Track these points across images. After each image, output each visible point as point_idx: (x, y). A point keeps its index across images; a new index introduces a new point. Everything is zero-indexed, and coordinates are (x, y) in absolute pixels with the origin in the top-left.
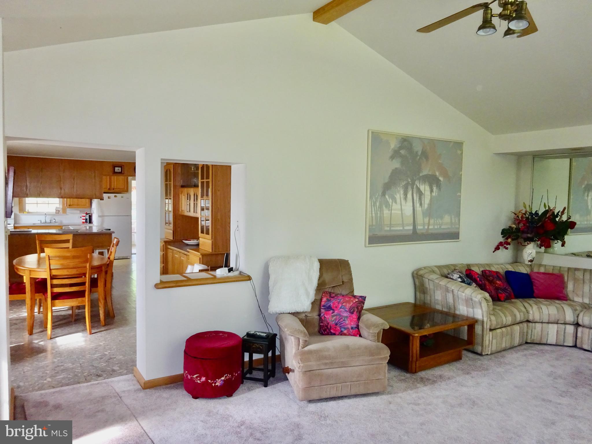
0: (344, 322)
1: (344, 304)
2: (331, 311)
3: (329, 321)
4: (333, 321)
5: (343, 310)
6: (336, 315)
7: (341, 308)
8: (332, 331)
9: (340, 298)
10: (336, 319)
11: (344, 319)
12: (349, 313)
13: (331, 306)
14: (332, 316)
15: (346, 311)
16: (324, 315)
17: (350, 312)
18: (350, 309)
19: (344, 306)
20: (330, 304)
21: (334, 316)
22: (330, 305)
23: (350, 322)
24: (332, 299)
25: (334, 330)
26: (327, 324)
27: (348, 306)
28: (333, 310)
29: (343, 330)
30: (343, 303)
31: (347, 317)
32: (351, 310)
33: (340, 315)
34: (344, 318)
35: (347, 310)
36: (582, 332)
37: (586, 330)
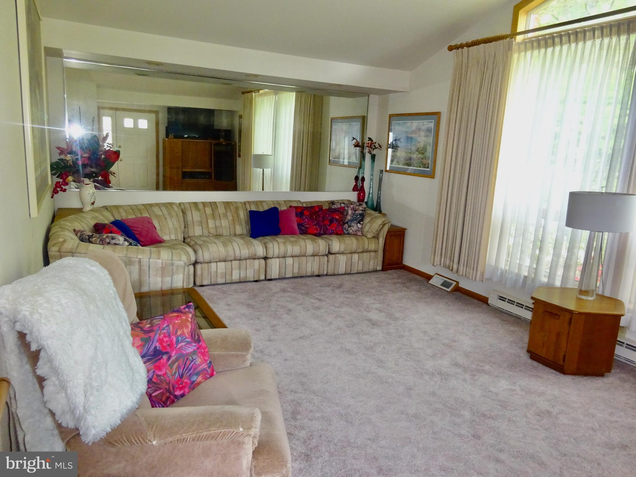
0: (192, 363)
1: (179, 333)
2: (165, 357)
3: (169, 377)
4: (175, 373)
5: (183, 344)
6: (176, 360)
7: (178, 342)
8: (178, 393)
9: (165, 326)
10: (179, 367)
11: (192, 358)
12: (194, 345)
13: (158, 348)
14: (169, 365)
15: (189, 343)
16: (154, 372)
17: (195, 342)
18: (193, 336)
19: (180, 335)
20: (153, 347)
21: (174, 363)
22: (156, 347)
23: (204, 358)
24: (152, 334)
25: (181, 389)
26: (167, 387)
27: (187, 331)
28: (167, 353)
29: (194, 378)
30: (177, 331)
31: (194, 352)
32: (195, 336)
33: (182, 355)
34: (191, 358)
35: (189, 340)
36: (202, 269)
37: (206, 266)
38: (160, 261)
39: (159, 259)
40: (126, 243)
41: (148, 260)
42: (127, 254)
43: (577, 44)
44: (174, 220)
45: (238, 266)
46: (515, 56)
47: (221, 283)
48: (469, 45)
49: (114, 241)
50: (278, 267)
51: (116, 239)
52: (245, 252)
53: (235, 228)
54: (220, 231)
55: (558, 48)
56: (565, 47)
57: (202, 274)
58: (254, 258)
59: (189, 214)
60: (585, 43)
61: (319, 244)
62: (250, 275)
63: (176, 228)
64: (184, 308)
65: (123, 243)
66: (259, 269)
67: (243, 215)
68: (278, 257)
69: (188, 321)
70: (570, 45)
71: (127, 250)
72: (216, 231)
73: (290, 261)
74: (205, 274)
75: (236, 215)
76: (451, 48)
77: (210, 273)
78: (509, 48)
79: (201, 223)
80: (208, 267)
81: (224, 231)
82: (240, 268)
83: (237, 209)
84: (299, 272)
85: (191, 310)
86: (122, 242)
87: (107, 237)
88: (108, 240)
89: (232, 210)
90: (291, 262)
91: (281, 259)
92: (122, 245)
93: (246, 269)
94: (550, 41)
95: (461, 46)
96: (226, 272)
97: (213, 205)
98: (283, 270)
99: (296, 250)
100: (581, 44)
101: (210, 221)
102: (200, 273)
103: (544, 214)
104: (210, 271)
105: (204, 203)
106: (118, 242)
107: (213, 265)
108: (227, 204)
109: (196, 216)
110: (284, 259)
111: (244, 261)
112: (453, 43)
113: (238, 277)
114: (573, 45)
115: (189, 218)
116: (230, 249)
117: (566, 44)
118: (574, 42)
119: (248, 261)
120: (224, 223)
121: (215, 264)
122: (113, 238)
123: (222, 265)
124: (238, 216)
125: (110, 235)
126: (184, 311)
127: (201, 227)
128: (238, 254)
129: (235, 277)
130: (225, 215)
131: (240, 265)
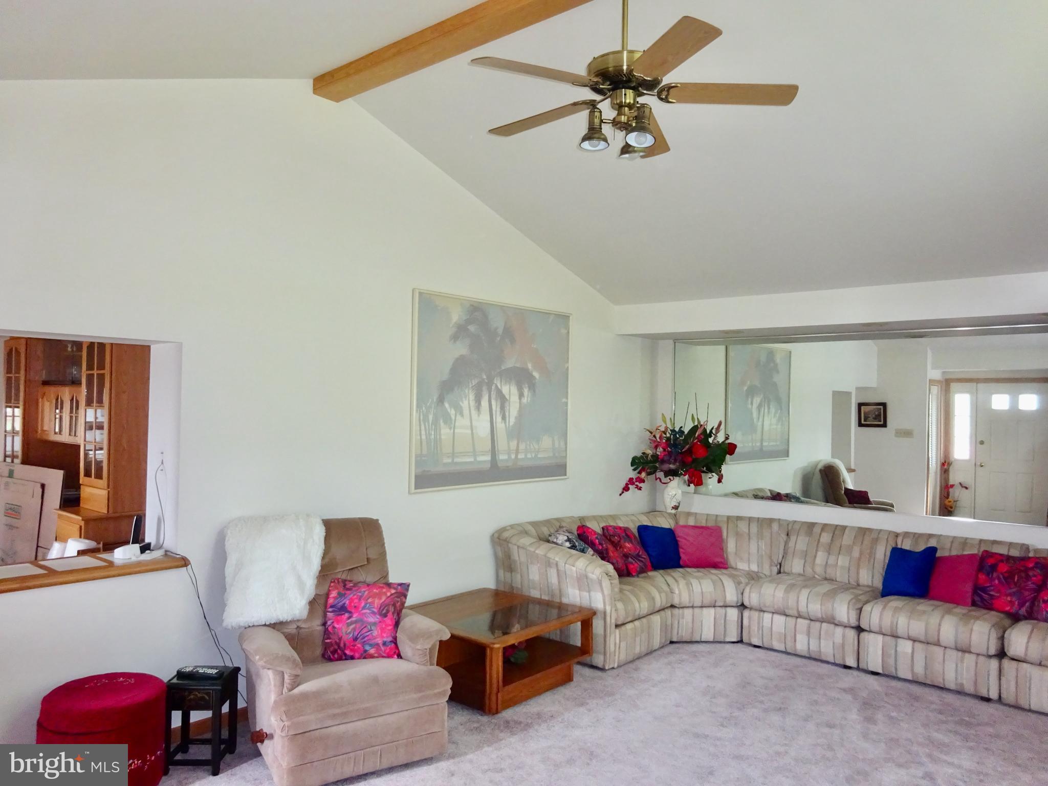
0: (370, 633)
1: (370, 600)
2: (347, 615)
3: (342, 633)
4: (350, 633)
5: (368, 611)
6: (356, 622)
7: (364, 608)
8: (348, 652)
9: (362, 590)
10: (354, 629)
11: (371, 628)
12: (378, 617)
13: (346, 605)
14: (347, 623)
15: (374, 613)
16: (333, 622)
17: (380, 614)
18: (382, 608)
19: (370, 603)
20: (343, 602)
21: (352, 623)
22: (345, 604)
23: (381, 634)
24: (348, 592)
25: (352, 650)
26: (338, 641)
27: (377, 602)
28: (350, 612)
29: (367, 648)
30: (368, 599)
31: (375, 624)
32: (383, 610)
33: (361, 621)
34: (369, 627)
35: (375, 610)
36: (750, 618)
37: (755, 615)
44: (763, 545)
45: (805, 629)
50: (880, 652)
52: (816, 608)
53: (858, 573)
54: (831, 572)
57: (749, 626)
58: (831, 621)
59: (793, 538)
61: (972, 630)
62: (827, 650)
63: (762, 556)
66: (843, 645)
67: (882, 554)
68: (881, 633)
69: (386, 594)
72: (825, 572)
73: (906, 647)
74: (755, 628)
75: (868, 551)
77: (761, 627)
79: (805, 555)
80: (759, 617)
81: (838, 574)
82: (808, 634)
83: (875, 541)
84: (926, 674)
89: (866, 542)
90: (910, 651)
91: (888, 638)
93: (820, 638)
96: (785, 634)
97: (838, 530)
98: (891, 661)
99: (917, 627)
101: (820, 554)
102: (748, 624)
104: (761, 625)
107: (767, 617)
108: (863, 532)
109: (801, 543)
110: (893, 640)
111: (818, 624)
113: (805, 648)
115: (791, 544)
119: (824, 625)
120: (843, 561)
121: (770, 615)
123: (779, 620)
124: (872, 554)
127: (803, 561)
128: (802, 608)
129: (801, 645)
130: (850, 549)
131: (809, 627)
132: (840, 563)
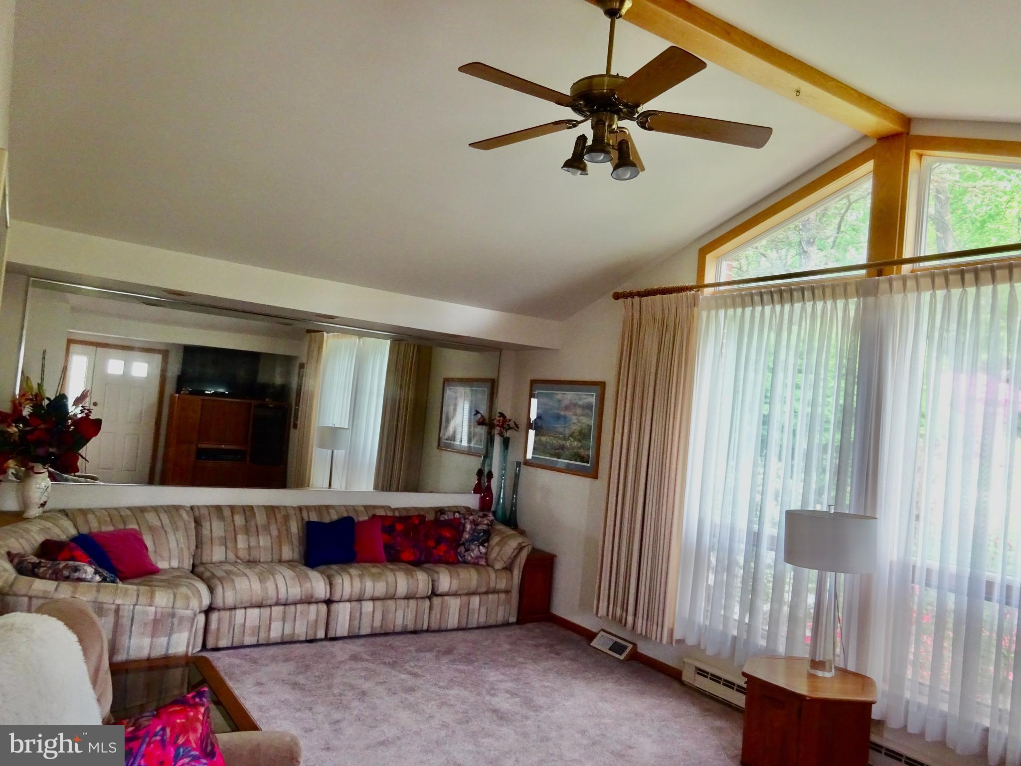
1: (181, 740)
5: (186, 760)
7: (177, 758)
9: (158, 729)
12: (205, 761)
15: (195, 759)
17: (207, 757)
18: (204, 745)
19: (183, 745)
24: (135, 744)
27: (194, 738)
30: (177, 738)
35: (197, 753)
36: (219, 621)
37: (226, 615)
38: (153, 609)
39: (150, 606)
40: (98, 578)
41: (132, 607)
42: (96, 598)
43: (783, 306)
44: (181, 535)
45: (281, 615)
46: (704, 314)
47: (249, 644)
48: (642, 294)
49: (77, 575)
50: (348, 618)
51: (82, 571)
52: (295, 591)
53: (281, 550)
54: (255, 554)
55: (759, 309)
56: (768, 309)
57: (218, 629)
58: (309, 601)
59: (206, 525)
60: (792, 305)
61: (418, 580)
62: (301, 630)
63: (182, 549)
64: (194, 697)
65: (92, 578)
66: (316, 621)
67: (294, 527)
68: (349, 601)
70: (774, 306)
71: (98, 591)
72: (249, 555)
73: (368, 606)
74: (225, 628)
75: (284, 528)
76: (617, 296)
77: (232, 625)
78: (695, 302)
79: (224, 542)
80: (230, 616)
81: (262, 555)
82: (284, 620)
83: (286, 518)
84: (382, 626)
85: (204, 700)
86: (90, 576)
87: (66, 567)
88: (66, 573)
89: (279, 521)
90: (371, 609)
91: (354, 604)
92: (89, 582)
93: (295, 620)
94: (748, 299)
95: (631, 295)
96: (259, 626)
97: (248, 511)
98: (356, 623)
99: (380, 588)
100: (787, 307)
101: (239, 537)
102: (216, 627)
103: (755, 539)
105: (232, 508)
106: (84, 576)
107: (240, 613)
108: (271, 510)
109: (217, 528)
110: (358, 603)
111: (292, 608)
112: (620, 290)
113: (279, 634)
114: (778, 307)
115: (206, 532)
116: (270, 585)
117: (768, 304)
118: (778, 303)
119: (299, 606)
120: (264, 541)
121: (243, 611)
122: (76, 569)
123: (254, 613)
124: (288, 530)
125: (71, 563)
126: (191, 702)
127: (224, 547)
128: (282, 595)
129: (275, 633)
130: (267, 528)
131: (284, 613)
132: (261, 544)
